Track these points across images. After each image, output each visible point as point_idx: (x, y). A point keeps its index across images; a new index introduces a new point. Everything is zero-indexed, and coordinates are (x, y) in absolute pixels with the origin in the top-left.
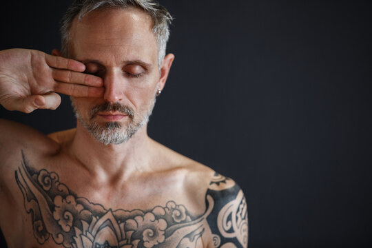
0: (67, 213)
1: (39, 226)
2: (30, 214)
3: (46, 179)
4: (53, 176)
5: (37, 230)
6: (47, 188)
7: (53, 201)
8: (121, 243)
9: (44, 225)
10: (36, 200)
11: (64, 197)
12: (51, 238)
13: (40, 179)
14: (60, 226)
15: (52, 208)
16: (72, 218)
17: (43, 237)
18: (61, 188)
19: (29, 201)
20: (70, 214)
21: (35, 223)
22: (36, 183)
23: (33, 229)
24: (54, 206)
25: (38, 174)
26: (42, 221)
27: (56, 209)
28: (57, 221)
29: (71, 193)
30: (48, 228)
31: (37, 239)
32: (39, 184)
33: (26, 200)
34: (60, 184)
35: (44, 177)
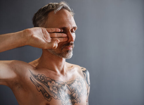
0: (54, 87)
1: (46, 95)
2: (41, 92)
3: (41, 77)
4: (43, 76)
5: (46, 96)
6: (43, 81)
7: (47, 84)
8: (72, 93)
9: (48, 94)
10: (41, 86)
11: (51, 82)
12: (53, 98)
13: (39, 78)
14: (54, 92)
15: (48, 87)
16: (56, 89)
17: (49, 98)
18: (48, 79)
19: (39, 87)
20: (55, 87)
21: (44, 94)
22: (38, 80)
23: (44, 96)
24: (49, 86)
25: (38, 76)
26: (47, 92)
27: (50, 87)
28: (52, 91)
29: (52, 80)
30: (50, 95)
31: (47, 100)
32: (40, 80)
33: (37, 87)
34: (47, 78)
35: (40, 77)
